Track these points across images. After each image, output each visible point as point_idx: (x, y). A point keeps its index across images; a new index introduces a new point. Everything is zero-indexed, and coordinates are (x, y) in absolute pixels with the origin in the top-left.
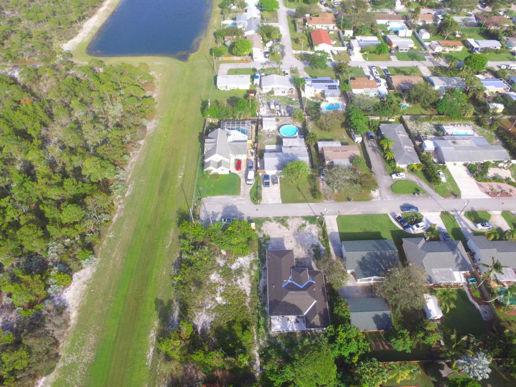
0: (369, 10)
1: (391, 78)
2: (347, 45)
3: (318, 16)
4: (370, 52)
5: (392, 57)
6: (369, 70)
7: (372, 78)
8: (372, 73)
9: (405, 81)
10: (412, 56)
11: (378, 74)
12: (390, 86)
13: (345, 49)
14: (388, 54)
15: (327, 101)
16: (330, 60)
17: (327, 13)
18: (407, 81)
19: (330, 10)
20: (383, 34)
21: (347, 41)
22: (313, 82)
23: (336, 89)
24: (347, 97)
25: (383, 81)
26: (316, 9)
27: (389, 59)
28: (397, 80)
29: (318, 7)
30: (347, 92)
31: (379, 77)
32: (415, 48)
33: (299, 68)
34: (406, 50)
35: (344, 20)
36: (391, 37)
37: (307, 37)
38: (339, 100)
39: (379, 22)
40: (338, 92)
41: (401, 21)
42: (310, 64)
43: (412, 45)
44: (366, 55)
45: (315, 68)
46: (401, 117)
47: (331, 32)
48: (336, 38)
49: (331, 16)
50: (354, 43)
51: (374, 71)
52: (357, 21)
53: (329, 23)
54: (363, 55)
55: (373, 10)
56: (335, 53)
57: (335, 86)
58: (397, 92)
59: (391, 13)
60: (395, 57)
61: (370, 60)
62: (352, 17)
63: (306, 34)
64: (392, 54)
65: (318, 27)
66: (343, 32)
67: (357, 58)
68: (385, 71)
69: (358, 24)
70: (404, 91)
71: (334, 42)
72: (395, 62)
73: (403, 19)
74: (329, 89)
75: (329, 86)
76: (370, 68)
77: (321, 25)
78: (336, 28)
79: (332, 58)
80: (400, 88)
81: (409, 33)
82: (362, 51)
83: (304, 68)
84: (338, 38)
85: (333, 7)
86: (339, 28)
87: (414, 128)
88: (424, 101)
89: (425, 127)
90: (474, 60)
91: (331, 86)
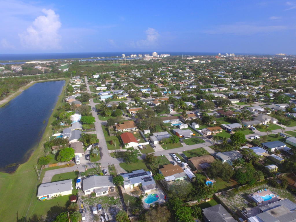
0: (156, 116)
1: (191, 161)
2: (148, 140)
3: (123, 123)
4: (167, 143)
5: (182, 144)
6: (170, 157)
7: (176, 164)
8: (173, 158)
9: (202, 161)
10: (195, 140)
11: (179, 159)
12: (193, 169)
13: (148, 143)
14: (179, 142)
15: (147, 194)
16: (140, 155)
17: (129, 121)
18: (203, 161)
19: (130, 119)
20: (170, 129)
21: (148, 137)
22: (130, 177)
23: (151, 180)
24: (163, 187)
25: (186, 164)
26: (122, 119)
27: (181, 146)
28: (196, 162)
29: (122, 118)
30: (161, 181)
31: (180, 162)
32: (194, 135)
33: (116, 165)
34: (190, 137)
35: (142, 124)
36: (176, 130)
37: (118, 139)
38: (156, 190)
39: (165, 122)
40: (153, 183)
41: (178, 119)
42: (124, 160)
43: (192, 134)
44: (164, 145)
45: (129, 163)
46: (214, 195)
47: (134, 133)
48: (139, 137)
49: (132, 123)
50: (152, 138)
51: (175, 157)
52: (150, 123)
53: (132, 127)
54: (161, 146)
55: (158, 115)
56: (141, 147)
57: (150, 177)
58: (199, 171)
59: (169, 116)
60: (184, 143)
61: (168, 149)
62: (147, 121)
63: (117, 137)
64: (181, 142)
65: (125, 130)
66: (143, 132)
67: (158, 149)
68: (182, 155)
69: (152, 125)
70: (205, 169)
71: (139, 140)
72: (186, 148)
73: (178, 118)
74: (145, 181)
75: (144, 178)
76: (171, 155)
77: (126, 129)
78: (137, 130)
79: (140, 153)
80: (200, 168)
81: (186, 126)
82: (160, 143)
83: (120, 164)
84: (140, 136)
85: (132, 117)
86: (140, 129)
87: (229, 204)
88: (226, 176)
89: (237, 200)
90: (237, 137)
91: (146, 178)
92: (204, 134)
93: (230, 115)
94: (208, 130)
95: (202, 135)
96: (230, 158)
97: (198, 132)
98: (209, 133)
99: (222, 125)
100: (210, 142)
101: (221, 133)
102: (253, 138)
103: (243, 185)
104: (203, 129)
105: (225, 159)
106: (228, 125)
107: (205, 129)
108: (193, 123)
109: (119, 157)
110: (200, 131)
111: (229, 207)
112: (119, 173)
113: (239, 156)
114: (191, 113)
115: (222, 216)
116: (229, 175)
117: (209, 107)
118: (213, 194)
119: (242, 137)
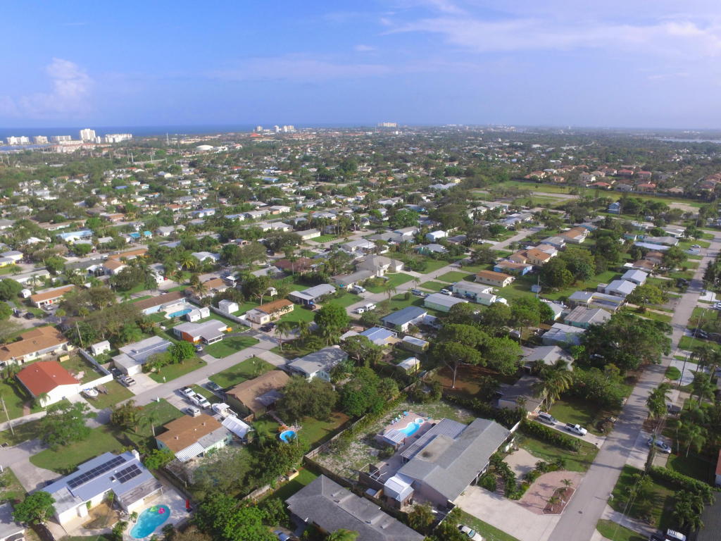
0: (119, 300)
1: (233, 396)
2: (110, 369)
3: (20, 339)
4: (164, 365)
5: (203, 358)
6: (180, 398)
7: (197, 413)
8: (188, 400)
9: (261, 389)
10: (233, 343)
11: (204, 399)
12: (242, 413)
13: (109, 378)
14: (194, 356)
15: (134, 514)
16: (91, 415)
17: (39, 329)
18: (263, 387)
19: (42, 321)
20: (164, 328)
21: (106, 362)
22: (73, 484)
23: (139, 472)
24: (176, 479)
25: (223, 407)
26: (11, 329)
27: (202, 363)
28: (246, 394)
29: (12, 325)
30: (168, 466)
31: (208, 404)
32: (230, 329)
33: (15, 467)
34: (220, 338)
35: (82, 329)
36: (181, 327)
37: (10, 389)
38: (159, 494)
39: (149, 311)
40: (146, 478)
41: (181, 299)
42: (44, 444)
43: (224, 328)
44: (156, 373)
45: (60, 447)
46: (305, 460)
47: (62, 359)
48: (80, 366)
49: (50, 331)
50: (119, 360)
51: (191, 395)
52: (107, 323)
53: (51, 344)
54: (150, 376)
55: (126, 298)
56: (93, 394)
57: (134, 467)
58: (258, 414)
59: (156, 294)
60: (208, 355)
61: (169, 379)
62: (95, 319)
63: (6, 382)
64: (201, 353)
65: (29, 358)
66: (90, 350)
67: (142, 386)
68: (209, 386)
69: (112, 327)
70: (271, 406)
71: (80, 375)
72: (215, 365)
73: (182, 297)
74: (122, 481)
75: (118, 475)
76: (181, 392)
77: (34, 354)
78: (70, 348)
79: (93, 409)
80: (259, 405)
81: (206, 312)
82: (145, 370)
83: (32, 460)
84: (83, 363)
85: (46, 315)
86: (77, 344)
87: (340, 468)
88: (321, 410)
89: (355, 454)
90: (330, 315)
91: (123, 472)
92: (253, 324)
93: (305, 268)
94: (262, 312)
95: (249, 327)
96: (323, 366)
97: (238, 322)
98: (265, 320)
99: (292, 293)
100: (271, 339)
101: (291, 313)
102: (363, 310)
103: (361, 417)
104: (249, 312)
105: (312, 370)
106: (304, 291)
107: (252, 312)
108: (222, 303)
109: (24, 438)
110: (243, 318)
111: (342, 475)
112: (32, 486)
113: (341, 356)
114: (211, 279)
115: (331, 500)
116: (327, 405)
117: (255, 257)
118: (302, 459)
119: (339, 313)
